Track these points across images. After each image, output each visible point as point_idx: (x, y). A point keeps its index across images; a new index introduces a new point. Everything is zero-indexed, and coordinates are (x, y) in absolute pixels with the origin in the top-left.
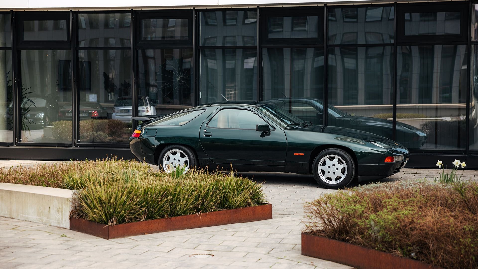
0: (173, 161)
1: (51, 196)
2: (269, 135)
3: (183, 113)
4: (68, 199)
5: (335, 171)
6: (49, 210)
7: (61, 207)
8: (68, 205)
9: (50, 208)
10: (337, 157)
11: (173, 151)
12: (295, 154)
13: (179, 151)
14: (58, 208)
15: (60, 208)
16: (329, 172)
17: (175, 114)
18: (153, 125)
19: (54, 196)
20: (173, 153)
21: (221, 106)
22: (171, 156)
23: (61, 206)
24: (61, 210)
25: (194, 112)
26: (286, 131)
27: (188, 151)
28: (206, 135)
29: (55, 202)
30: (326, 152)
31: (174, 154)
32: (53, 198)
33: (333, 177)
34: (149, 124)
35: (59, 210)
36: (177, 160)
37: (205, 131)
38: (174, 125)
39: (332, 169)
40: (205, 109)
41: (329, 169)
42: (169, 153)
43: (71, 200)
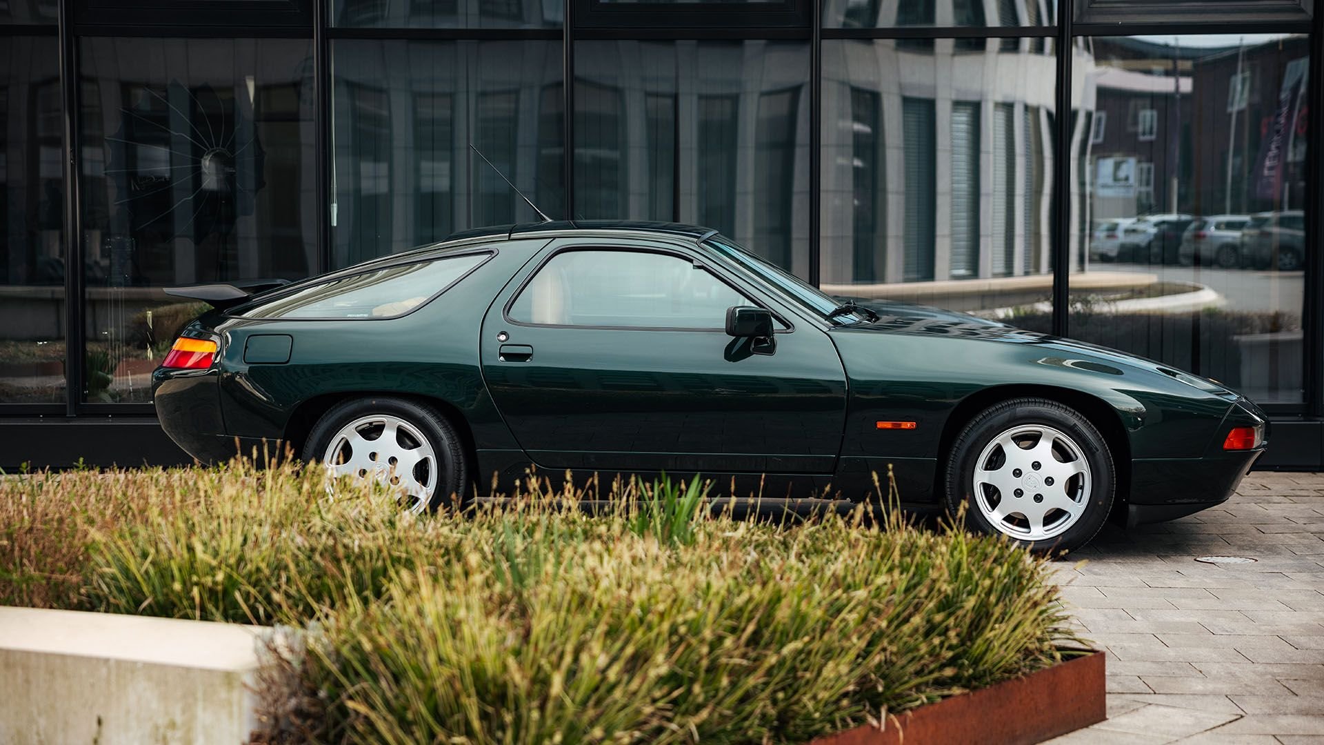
0: (367, 463)
1: (107, 661)
2: (770, 350)
3: (385, 271)
4: (229, 677)
5: (1044, 490)
6: (99, 733)
7: (179, 719)
8: (235, 709)
9: (100, 722)
10: (1049, 434)
11: (364, 421)
12: (880, 425)
13: (392, 423)
14: (162, 721)
15: (172, 725)
16: (1019, 493)
17: (350, 276)
18: (267, 317)
19: (134, 663)
20: (363, 429)
21: (554, 238)
22: (358, 443)
23: (184, 712)
24: (179, 734)
25: (436, 263)
26: (838, 335)
27: (431, 420)
28: (509, 357)
29: (142, 695)
30: (1007, 414)
31: (371, 433)
32: (124, 670)
33: (1035, 513)
34: (246, 315)
35: (169, 734)
36: (383, 458)
37: (503, 337)
38: (366, 315)
39: (1032, 482)
40: (491, 252)
41: (1018, 483)
42: (349, 432)
43: (249, 680)
